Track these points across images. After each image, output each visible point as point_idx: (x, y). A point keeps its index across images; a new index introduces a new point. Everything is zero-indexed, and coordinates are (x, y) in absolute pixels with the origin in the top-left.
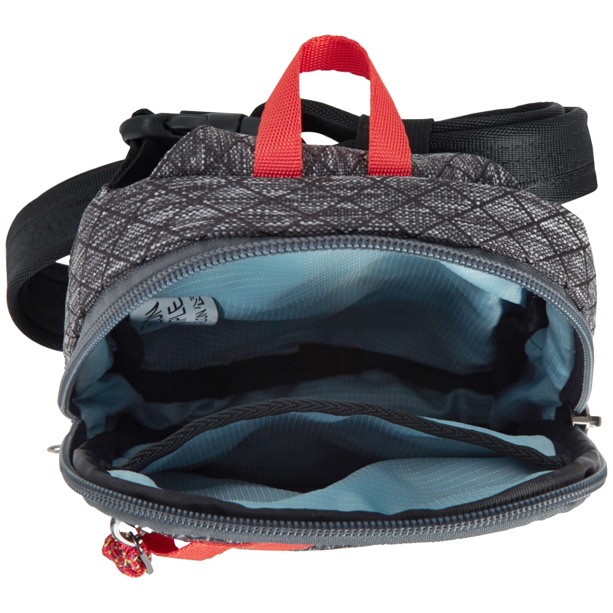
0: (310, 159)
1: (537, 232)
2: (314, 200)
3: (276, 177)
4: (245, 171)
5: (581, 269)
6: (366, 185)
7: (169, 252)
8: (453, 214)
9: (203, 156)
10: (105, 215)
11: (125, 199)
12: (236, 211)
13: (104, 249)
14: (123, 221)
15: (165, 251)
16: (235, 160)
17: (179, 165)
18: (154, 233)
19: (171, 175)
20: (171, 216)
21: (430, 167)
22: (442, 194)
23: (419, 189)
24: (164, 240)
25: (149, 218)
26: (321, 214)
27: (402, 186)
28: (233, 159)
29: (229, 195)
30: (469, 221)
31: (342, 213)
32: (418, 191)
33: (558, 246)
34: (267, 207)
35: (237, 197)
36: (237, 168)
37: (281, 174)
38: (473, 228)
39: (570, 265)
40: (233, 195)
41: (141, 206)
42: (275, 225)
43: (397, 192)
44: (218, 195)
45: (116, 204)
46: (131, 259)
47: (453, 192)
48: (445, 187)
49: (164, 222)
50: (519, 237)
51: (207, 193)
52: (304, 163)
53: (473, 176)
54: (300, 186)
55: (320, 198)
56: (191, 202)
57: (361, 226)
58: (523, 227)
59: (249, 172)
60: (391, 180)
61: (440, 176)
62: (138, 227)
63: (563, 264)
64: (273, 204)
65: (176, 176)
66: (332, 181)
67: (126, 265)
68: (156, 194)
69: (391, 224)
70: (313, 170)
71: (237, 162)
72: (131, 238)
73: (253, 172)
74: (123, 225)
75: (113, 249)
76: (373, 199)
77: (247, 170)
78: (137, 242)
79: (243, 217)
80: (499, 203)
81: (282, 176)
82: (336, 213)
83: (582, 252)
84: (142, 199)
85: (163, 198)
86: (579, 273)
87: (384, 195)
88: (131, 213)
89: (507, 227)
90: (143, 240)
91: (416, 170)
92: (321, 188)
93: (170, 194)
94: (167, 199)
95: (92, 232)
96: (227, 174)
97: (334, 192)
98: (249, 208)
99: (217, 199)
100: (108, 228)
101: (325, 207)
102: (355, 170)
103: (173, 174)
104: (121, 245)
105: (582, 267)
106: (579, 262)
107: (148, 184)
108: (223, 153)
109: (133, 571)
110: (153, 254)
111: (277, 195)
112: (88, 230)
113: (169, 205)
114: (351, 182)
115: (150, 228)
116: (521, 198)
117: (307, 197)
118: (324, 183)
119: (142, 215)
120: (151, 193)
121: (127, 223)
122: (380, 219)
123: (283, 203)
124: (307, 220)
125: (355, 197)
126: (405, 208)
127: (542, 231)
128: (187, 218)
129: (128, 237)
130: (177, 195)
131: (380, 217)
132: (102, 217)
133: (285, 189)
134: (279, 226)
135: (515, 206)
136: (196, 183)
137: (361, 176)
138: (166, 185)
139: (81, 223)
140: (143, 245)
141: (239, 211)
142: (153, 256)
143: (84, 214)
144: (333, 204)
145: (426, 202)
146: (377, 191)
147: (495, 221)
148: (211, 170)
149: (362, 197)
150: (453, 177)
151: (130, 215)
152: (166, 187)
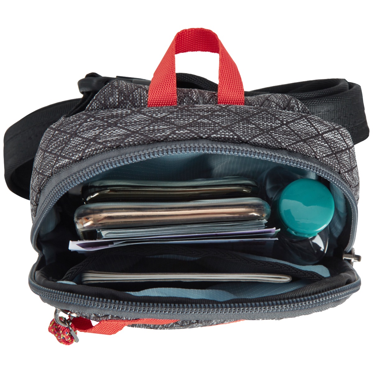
0: (182, 95)
1: (321, 140)
2: (184, 117)
3: (161, 106)
4: (143, 104)
5: (347, 162)
6: (216, 110)
7: (96, 153)
8: (270, 129)
9: (117, 96)
10: (57, 133)
11: (69, 123)
12: (138, 129)
13: (55, 152)
14: (68, 136)
15: (94, 153)
16: (137, 98)
17: (103, 102)
18: (87, 143)
19: (98, 108)
20: (97, 133)
21: (256, 101)
22: (262, 116)
23: (249, 113)
24: (94, 147)
25: (84, 135)
26: (188, 126)
27: (238, 111)
28: (135, 98)
29: (133, 120)
30: (279, 133)
31: (202, 125)
32: (248, 114)
33: (334, 148)
34: (156, 125)
35: (138, 120)
36: (138, 102)
37: (164, 104)
38: (282, 137)
39: (341, 159)
40: (136, 119)
41: (79, 127)
42: (161, 135)
43: (235, 114)
44: (127, 120)
45: (64, 127)
46: (73, 158)
47: (269, 115)
48: (265, 112)
49: (93, 137)
50: (310, 143)
51: (120, 119)
52: (178, 97)
53: (282, 106)
54: (176, 110)
55: (188, 116)
56: (110, 125)
57: (213, 134)
58: (312, 137)
59: (145, 104)
60: (232, 107)
61: (262, 106)
62: (77, 139)
63: (337, 159)
64: (160, 122)
65: (101, 109)
66: (196, 107)
67: (70, 161)
68: (88, 120)
69: (232, 133)
70: (184, 101)
71: (138, 99)
72: (73, 146)
73: (147, 104)
74: (68, 138)
75: (62, 152)
76: (220, 118)
77: (144, 104)
78: (77, 148)
79: (142, 132)
80: (297, 123)
81: (165, 105)
82: (197, 125)
83: (348, 151)
84: (80, 123)
85: (93, 123)
86: (346, 164)
87: (227, 116)
88: (73, 131)
89: (303, 137)
90: (81, 147)
91: (247, 102)
92: (188, 110)
93: (97, 121)
94: (95, 123)
95: (49, 143)
96: (132, 107)
97: (197, 113)
98: (146, 127)
99: (126, 123)
100: (58, 140)
101: (191, 121)
102: (210, 101)
103: (99, 108)
104: (66, 150)
105: (348, 160)
106: (346, 157)
107: (84, 114)
108: (129, 94)
109: (67, 342)
110: (87, 155)
111: (162, 116)
112: (46, 142)
113: (96, 127)
114: (207, 108)
115: (85, 140)
116: (311, 120)
117: (180, 115)
118: (190, 108)
119: (80, 132)
120: (85, 120)
121: (71, 137)
122: (225, 130)
123: (166, 120)
124: (179, 130)
125: (210, 116)
126: (240, 124)
127: (324, 139)
128: (107, 134)
129: (71, 145)
130: (101, 121)
131: (225, 129)
132: (55, 134)
133: (166, 112)
134: (164, 135)
135: (308, 124)
136: (113, 114)
137: (213, 104)
138: (95, 115)
139: (42, 139)
140: (80, 150)
141: (140, 129)
142: (87, 156)
143: (45, 134)
144: (195, 119)
145: (253, 121)
146: (223, 113)
147: (295, 133)
148: (122, 105)
149: (214, 116)
150: (270, 106)
151: (72, 133)
152: (95, 116)
